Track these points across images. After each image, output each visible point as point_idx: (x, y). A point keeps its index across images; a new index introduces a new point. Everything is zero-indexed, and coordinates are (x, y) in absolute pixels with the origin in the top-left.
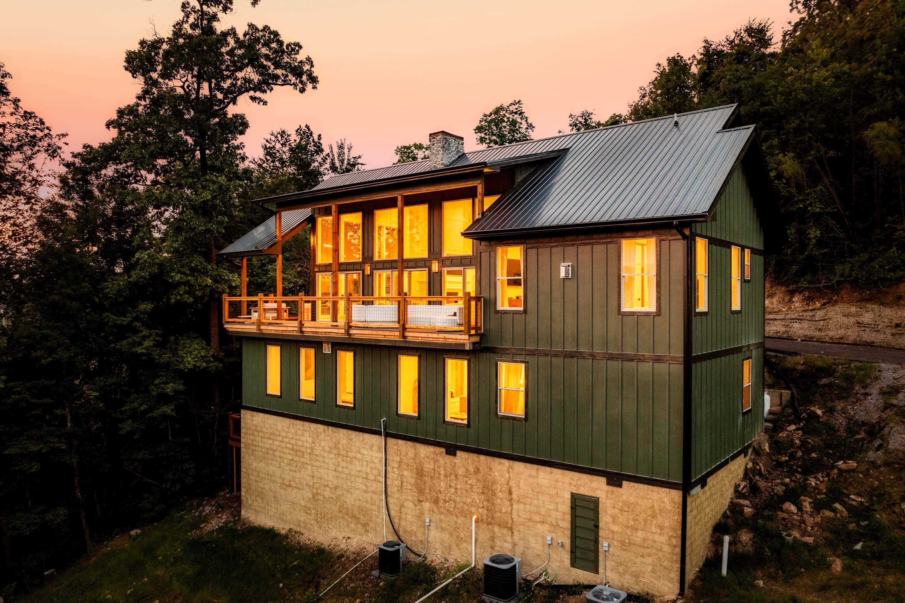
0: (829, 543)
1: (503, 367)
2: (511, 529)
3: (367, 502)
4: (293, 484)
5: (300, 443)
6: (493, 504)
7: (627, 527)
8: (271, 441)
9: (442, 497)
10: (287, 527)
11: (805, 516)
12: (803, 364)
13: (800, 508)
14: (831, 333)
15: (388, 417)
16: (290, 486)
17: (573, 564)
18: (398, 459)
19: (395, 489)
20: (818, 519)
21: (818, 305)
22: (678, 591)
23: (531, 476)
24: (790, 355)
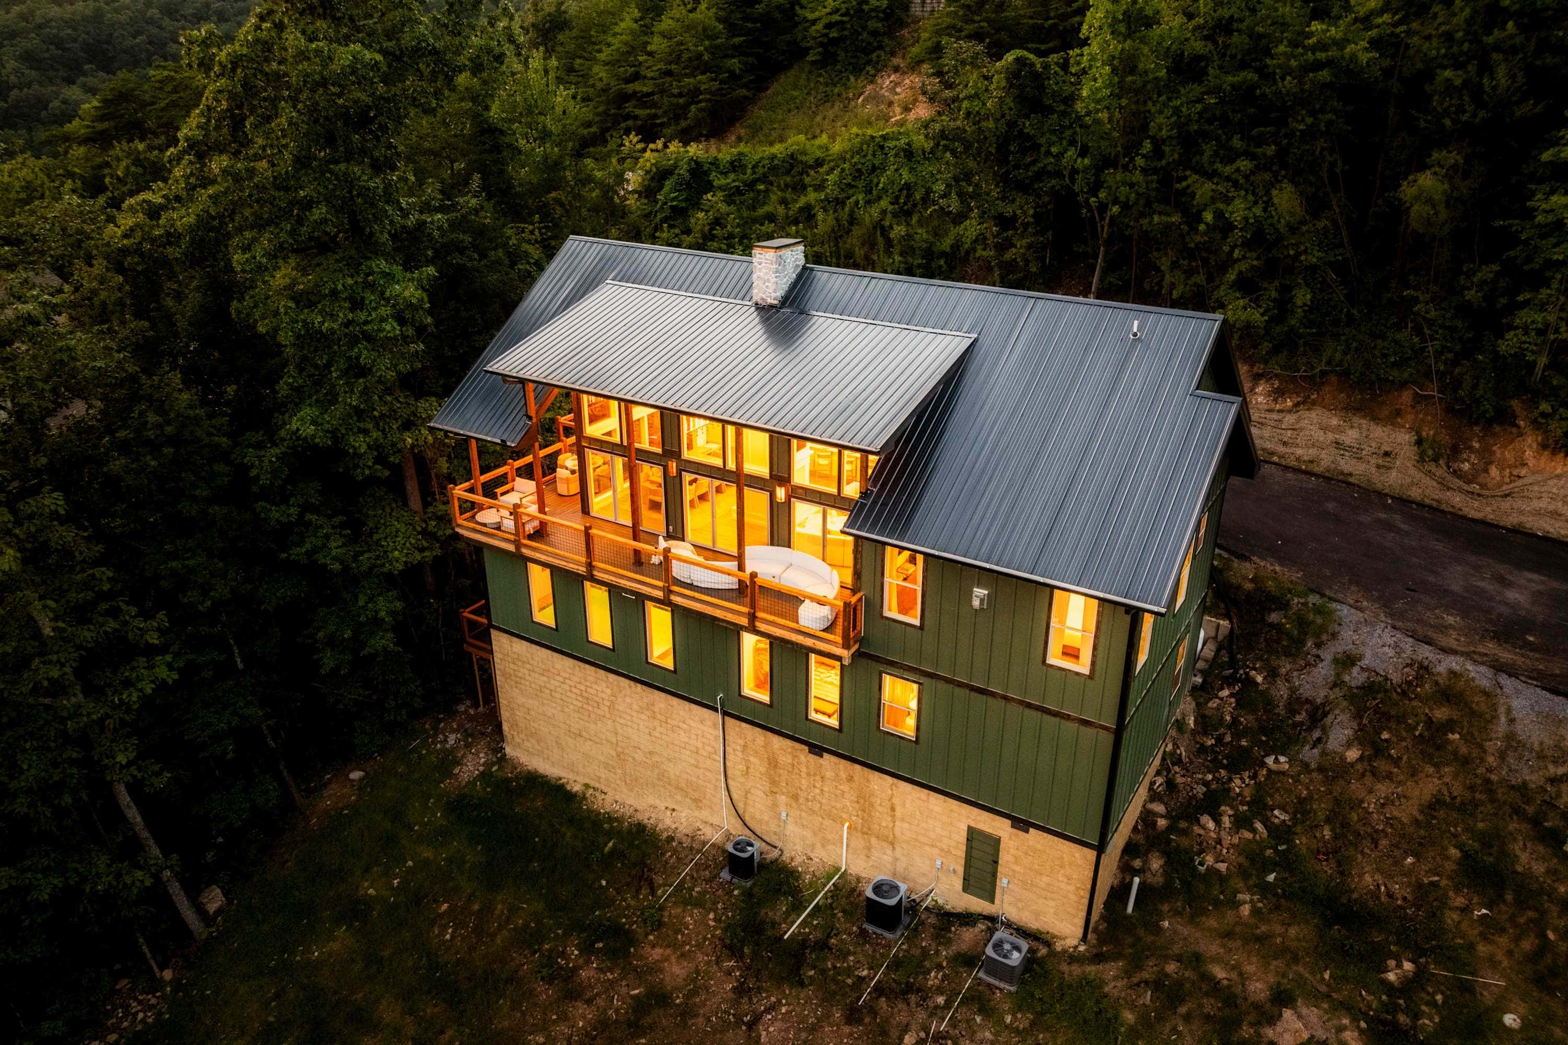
0: (1244, 874)
1: (887, 680)
2: (892, 844)
3: (698, 777)
4: (584, 734)
5: (592, 691)
6: (870, 815)
7: (1031, 869)
8: (545, 679)
9: (803, 795)
10: (582, 780)
11: (1222, 833)
12: (1252, 581)
13: (1218, 822)
14: (1299, 452)
15: (726, 695)
16: (580, 735)
17: (966, 888)
18: (741, 742)
19: (738, 773)
20: (1236, 840)
21: (1289, 403)
22: (1081, 935)
23: (919, 798)
24: (1238, 558)
